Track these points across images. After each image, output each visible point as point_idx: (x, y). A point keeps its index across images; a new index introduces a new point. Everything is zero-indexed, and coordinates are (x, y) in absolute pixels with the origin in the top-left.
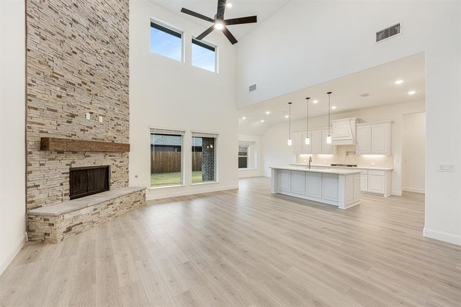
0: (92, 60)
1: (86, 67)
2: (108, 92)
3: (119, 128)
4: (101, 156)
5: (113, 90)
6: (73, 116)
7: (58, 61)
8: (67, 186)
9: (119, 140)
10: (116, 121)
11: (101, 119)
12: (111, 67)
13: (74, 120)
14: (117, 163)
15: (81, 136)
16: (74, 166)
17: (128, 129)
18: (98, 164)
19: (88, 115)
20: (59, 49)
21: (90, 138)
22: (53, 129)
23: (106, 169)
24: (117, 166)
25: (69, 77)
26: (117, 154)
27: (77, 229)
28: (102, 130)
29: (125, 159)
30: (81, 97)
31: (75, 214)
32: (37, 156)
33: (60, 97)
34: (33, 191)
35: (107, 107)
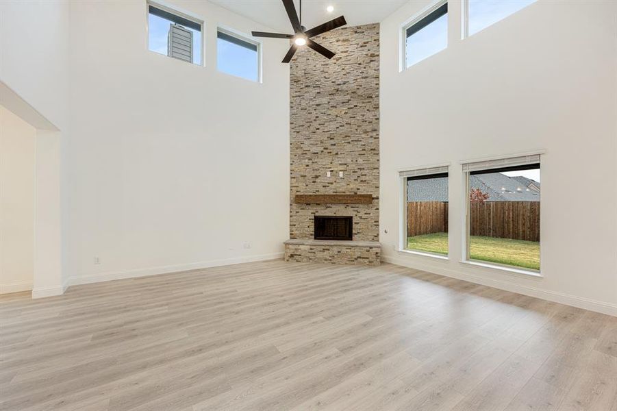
0: (332, 126)
1: (327, 135)
2: (348, 147)
3: (363, 178)
4: (342, 207)
5: (356, 143)
6: (317, 177)
7: (307, 142)
8: (312, 229)
9: (364, 190)
10: (359, 173)
11: (341, 174)
12: (353, 121)
13: (318, 180)
14: (362, 214)
15: (323, 191)
16: (317, 214)
17: (377, 178)
18: (340, 214)
19: (329, 174)
20: (307, 133)
21: (331, 193)
22: (303, 189)
23: (350, 218)
24: (361, 218)
25: (314, 149)
26: (361, 206)
28: (343, 184)
29: (373, 210)
30: (324, 161)
31: (296, 247)
32: (294, 206)
33: (307, 166)
35: (349, 160)
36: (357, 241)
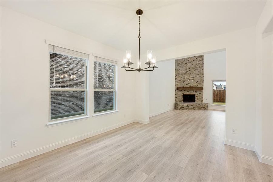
0: (189, 64)
1: (188, 67)
2: (194, 72)
3: (199, 82)
4: (192, 91)
5: (197, 71)
6: (184, 81)
7: (181, 69)
8: (183, 99)
9: (199, 86)
10: (198, 80)
11: (192, 80)
12: (196, 63)
13: (184, 82)
14: (198, 94)
15: (186, 86)
16: (184, 94)
17: (203, 82)
18: (191, 94)
19: (188, 80)
20: (181, 66)
21: (189, 87)
22: (180, 85)
23: (194, 95)
24: (198, 95)
25: (184, 72)
26: (198, 91)
27: (183, 108)
28: (193, 84)
29: (201, 92)
30: (186, 76)
31: (182, 105)
32: (177, 91)
33: (181, 77)
34: (176, 99)
35: (194, 76)
36: (197, 102)
